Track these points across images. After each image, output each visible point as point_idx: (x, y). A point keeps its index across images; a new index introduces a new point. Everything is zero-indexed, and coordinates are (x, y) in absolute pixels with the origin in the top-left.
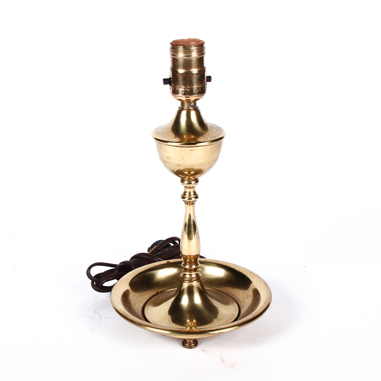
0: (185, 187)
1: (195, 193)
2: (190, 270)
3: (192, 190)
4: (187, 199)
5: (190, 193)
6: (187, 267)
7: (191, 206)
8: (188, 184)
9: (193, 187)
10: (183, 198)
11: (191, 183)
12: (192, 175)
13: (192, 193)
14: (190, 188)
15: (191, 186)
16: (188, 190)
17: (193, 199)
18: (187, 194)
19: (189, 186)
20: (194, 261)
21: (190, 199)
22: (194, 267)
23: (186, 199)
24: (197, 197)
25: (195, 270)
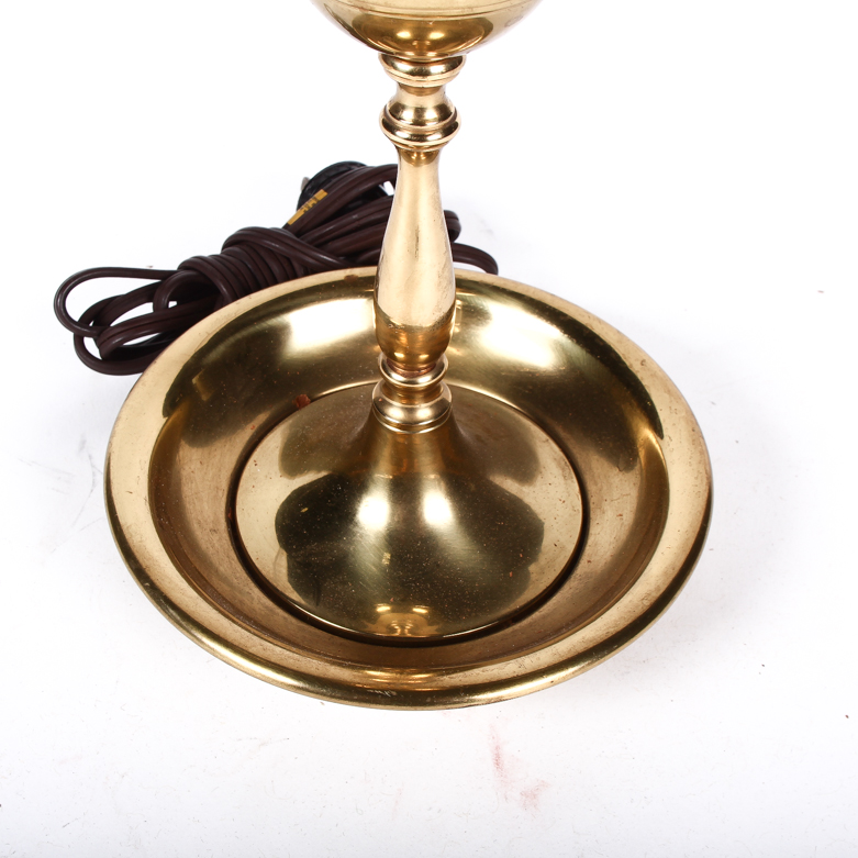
0: (402, 86)
1: (444, 111)
2: (409, 395)
3: (430, 103)
4: (406, 134)
5: (419, 111)
6: (397, 378)
7: (424, 169)
8: (412, 73)
9: (436, 89)
10: (389, 126)
11: (427, 74)
12: (436, 45)
13: (431, 114)
14: (421, 91)
15: (428, 82)
16: (411, 101)
17: (434, 139)
18: (408, 116)
19: (415, 82)
20: (426, 362)
21: (421, 137)
22: (425, 381)
23: (402, 135)
24: (450, 129)
25: (431, 392)
